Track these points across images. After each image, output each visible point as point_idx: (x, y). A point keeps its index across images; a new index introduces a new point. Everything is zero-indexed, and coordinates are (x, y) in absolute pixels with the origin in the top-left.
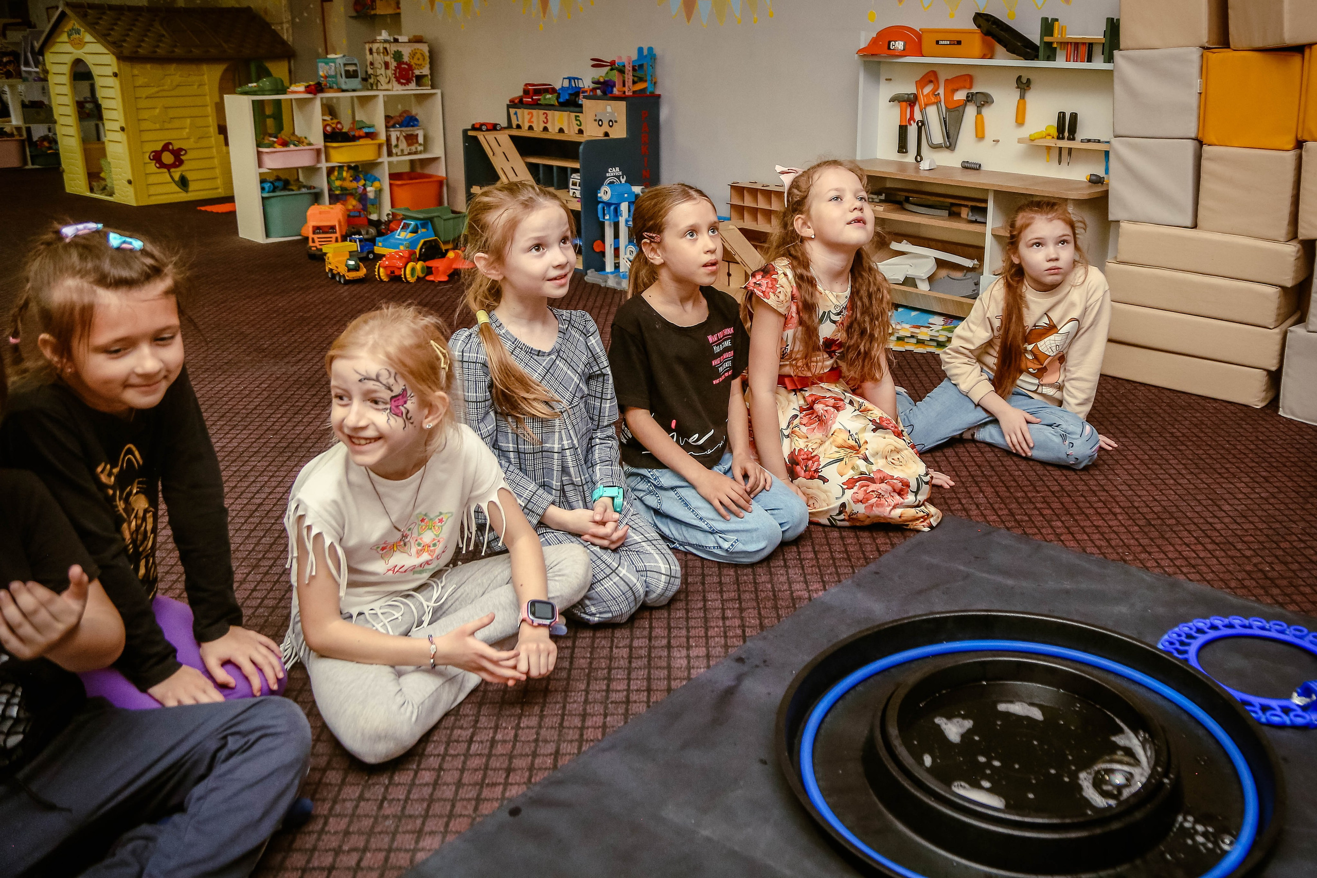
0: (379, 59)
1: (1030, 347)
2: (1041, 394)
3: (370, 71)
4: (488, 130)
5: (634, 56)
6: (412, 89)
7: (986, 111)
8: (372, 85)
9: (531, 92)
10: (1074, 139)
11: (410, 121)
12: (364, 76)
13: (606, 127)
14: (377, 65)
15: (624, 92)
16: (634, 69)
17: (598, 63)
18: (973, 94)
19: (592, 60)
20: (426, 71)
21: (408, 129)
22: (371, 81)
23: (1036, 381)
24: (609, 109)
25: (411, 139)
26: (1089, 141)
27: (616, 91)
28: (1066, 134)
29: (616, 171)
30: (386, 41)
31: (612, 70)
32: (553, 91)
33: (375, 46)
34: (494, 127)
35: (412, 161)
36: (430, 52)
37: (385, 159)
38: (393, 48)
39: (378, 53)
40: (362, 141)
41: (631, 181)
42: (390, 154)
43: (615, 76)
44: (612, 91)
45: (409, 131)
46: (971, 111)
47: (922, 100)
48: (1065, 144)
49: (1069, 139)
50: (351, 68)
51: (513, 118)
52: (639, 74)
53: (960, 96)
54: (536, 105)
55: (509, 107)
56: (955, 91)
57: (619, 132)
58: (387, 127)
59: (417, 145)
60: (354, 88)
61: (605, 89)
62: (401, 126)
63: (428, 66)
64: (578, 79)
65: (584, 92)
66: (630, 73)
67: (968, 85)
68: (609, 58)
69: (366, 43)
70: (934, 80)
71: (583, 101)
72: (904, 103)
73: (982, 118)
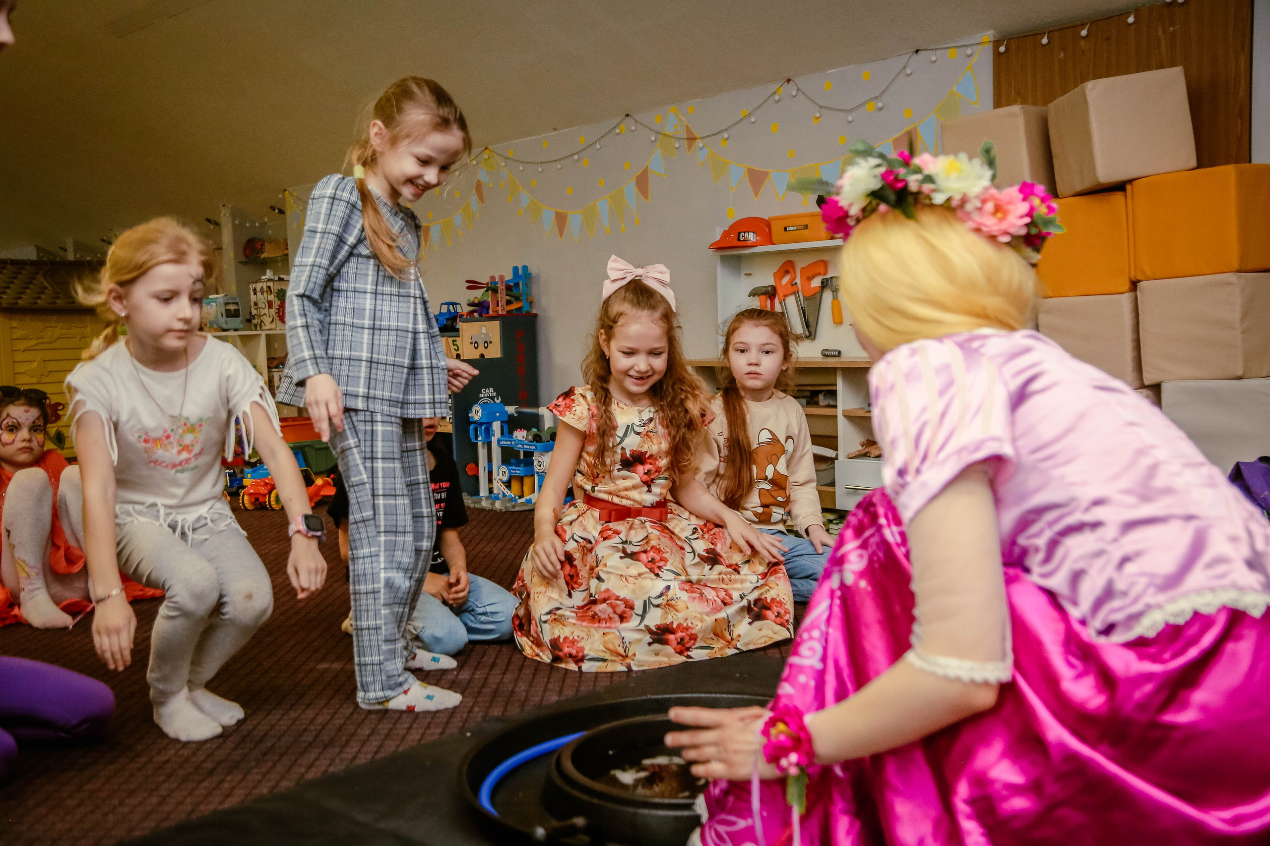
0: (261, 298)
3: (254, 312)
8: (256, 326)
12: (248, 317)
13: (481, 349)
14: (260, 305)
15: (498, 312)
16: (509, 288)
17: (473, 285)
18: (827, 280)
19: (467, 282)
22: (255, 321)
24: (484, 330)
27: (490, 312)
29: (491, 391)
30: (269, 280)
31: (487, 291)
33: (259, 286)
38: (276, 287)
39: (262, 292)
41: (506, 402)
44: (488, 313)
46: (827, 299)
47: (780, 292)
50: (232, 307)
53: (816, 283)
56: (810, 278)
57: (495, 352)
58: (269, 368)
60: (236, 327)
61: (480, 310)
64: (456, 304)
65: (461, 316)
66: (504, 292)
67: (822, 270)
68: (484, 279)
69: (249, 283)
70: (791, 270)
71: (460, 325)
72: (763, 297)
73: (839, 303)
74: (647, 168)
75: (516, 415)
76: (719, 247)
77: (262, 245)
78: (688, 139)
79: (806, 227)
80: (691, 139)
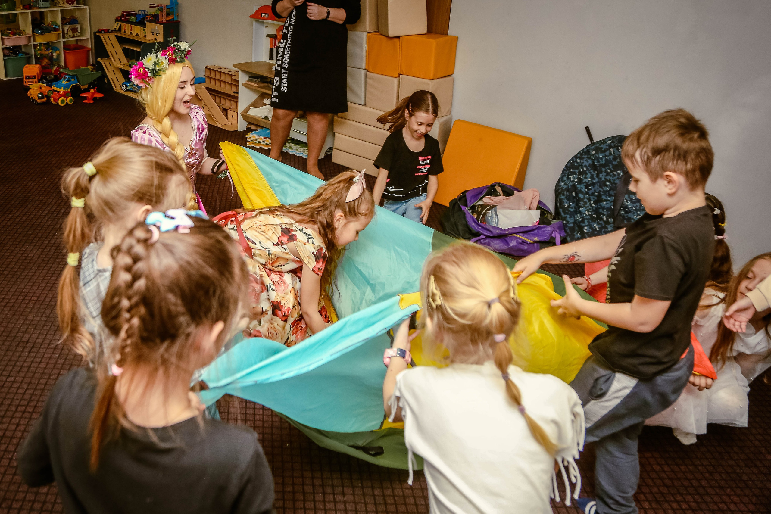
4: (104, 32)
5: (168, 4)
6: (74, 6)
8: (55, 5)
9: (125, 15)
11: (74, 21)
13: (155, 36)
15: (163, 21)
16: (168, 9)
17: (152, 6)
19: (151, 3)
21: (73, 25)
25: (74, 30)
27: (159, 19)
31: (158, 9)
32: (135, 15)
34: (107, 31)
35: (75, 41)
37: (61, 40)
42: (64, 37)
43: (159, 13)
52: (170, 12)
54: (127, 21)
55: (115, 21)
57: (161, 38)
58: (62, 25)
59: (77, 33)
60: (46, 6)
61: (155, 19)
62: (69, 23)
64: (145, 12)
65: (147, 18)
66: (166, 12)
68: (157, 4)
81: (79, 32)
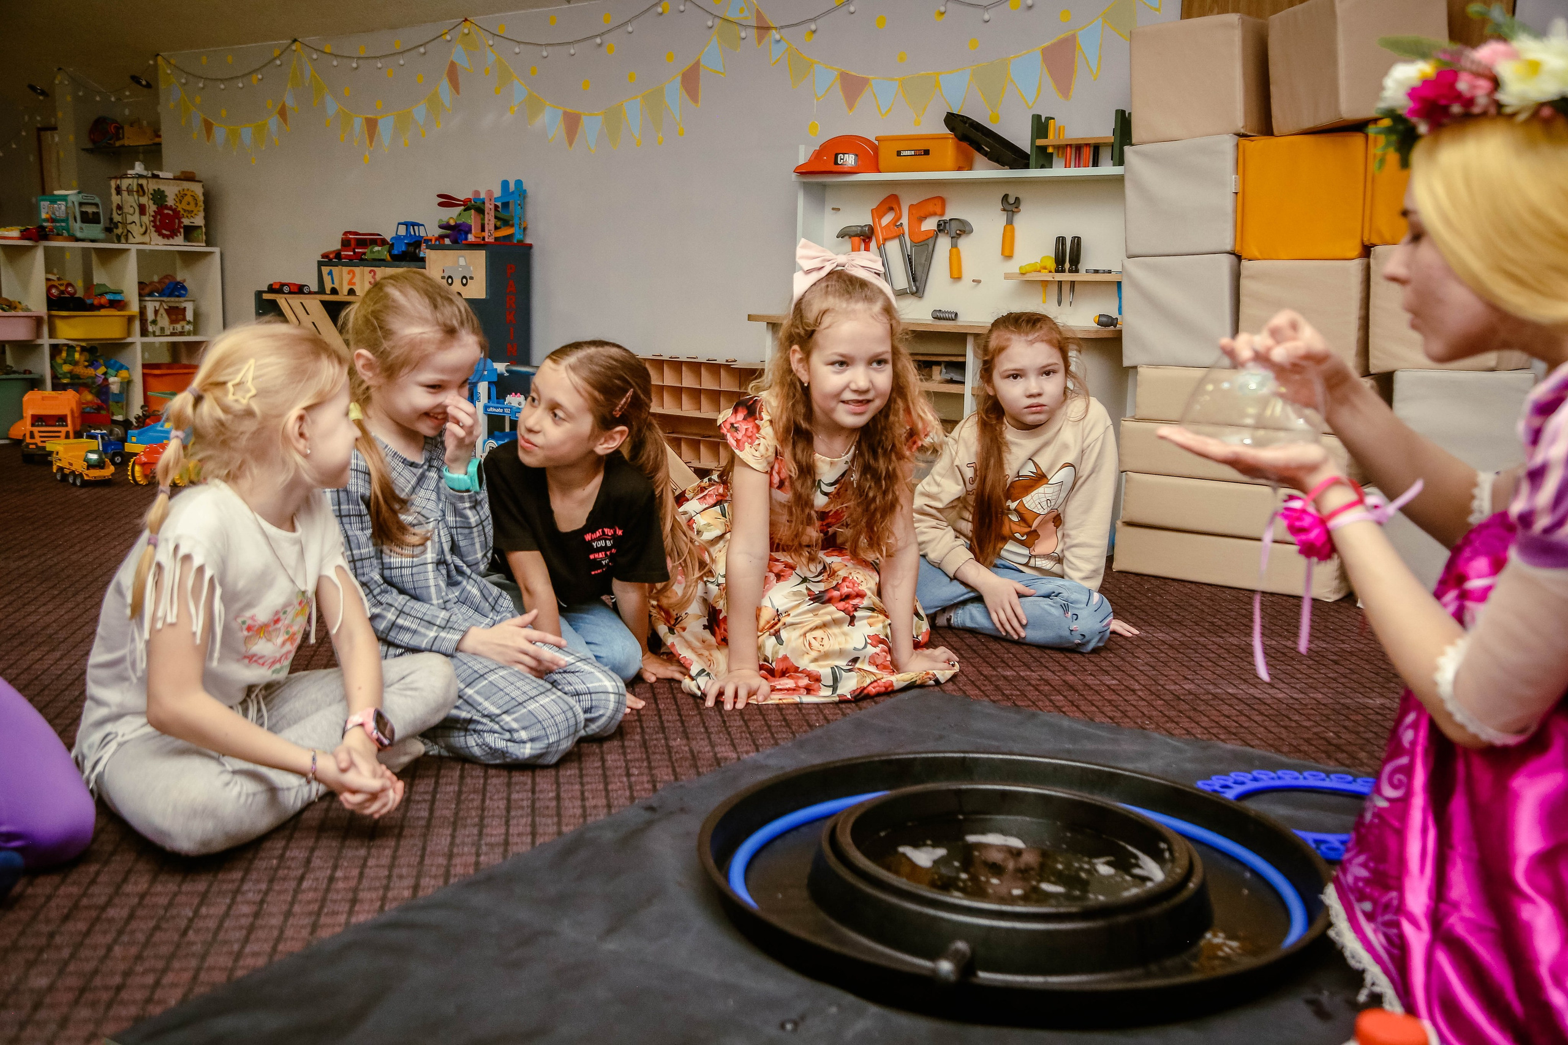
0: (130, 201)
1: (1013, 505)
2: (1035, 568)
3: (117, 218)
4: (290, 293)
5: (497, 192)
6: (179, 244)
7: (963, 243)
8: (119, 235)
9: (353, 243)
10: (1077, 271)
11: (176, 289)
12: (109, 224)
14: (127, 209)
15: (484, 238)
16: (496, 207)
17: (447, 201)
18: (945, 222)
19: (440, 196)
20: (199, 220)
21: (173, 299)
22: (119, 231)
23: (1026, 552)
24: (462, 261)
25: (175, 314)
26: (1096, 271)
27: (471, 238)
28: (1067, 265)
30: (140, 176)
31: (466, 210)
32: (383, 242)
33: (125, 183)
34: (299, 290)
35: (174, 345)
36: (204, 194)
37: (136, 338)
38: (151, 186)
39: (130, 191)
40: (103, 312)
41: (493, 357)
42: (144, 333)
43: (472, 219)
44: (466, 239)
45: (173, 301)
46: (943, 244)
47: (880, 233)
48: (1066, 277)
49: (1070, 271)
50: (90, 210)
51: (327, 279)
52: (503, 214)
53: (930, 225)
54: (360, 260)
55: (320, 264)
56: (922, 219)
57: (476, 290)
58: (140, 295)
59: (183, 323)
60: (93, 236)
61: (456, 236)
62: (162, 294)
63: (202, 214)
64: (419, 225)
65: (427, 241)
66: (492, 213)
67: (938, 210)
68: (462, 195)
69: (111, 178)
70: (895, 206)
71: (425, 252)
72: (857, 239)
73: (959, 253)
74: (697, 63)
75: (506, 374)
76: (803, 172)
77: (119, 128)
78: (758, 28)
79: (927, 152)
80: (763, 29)
81: (189, 322)
